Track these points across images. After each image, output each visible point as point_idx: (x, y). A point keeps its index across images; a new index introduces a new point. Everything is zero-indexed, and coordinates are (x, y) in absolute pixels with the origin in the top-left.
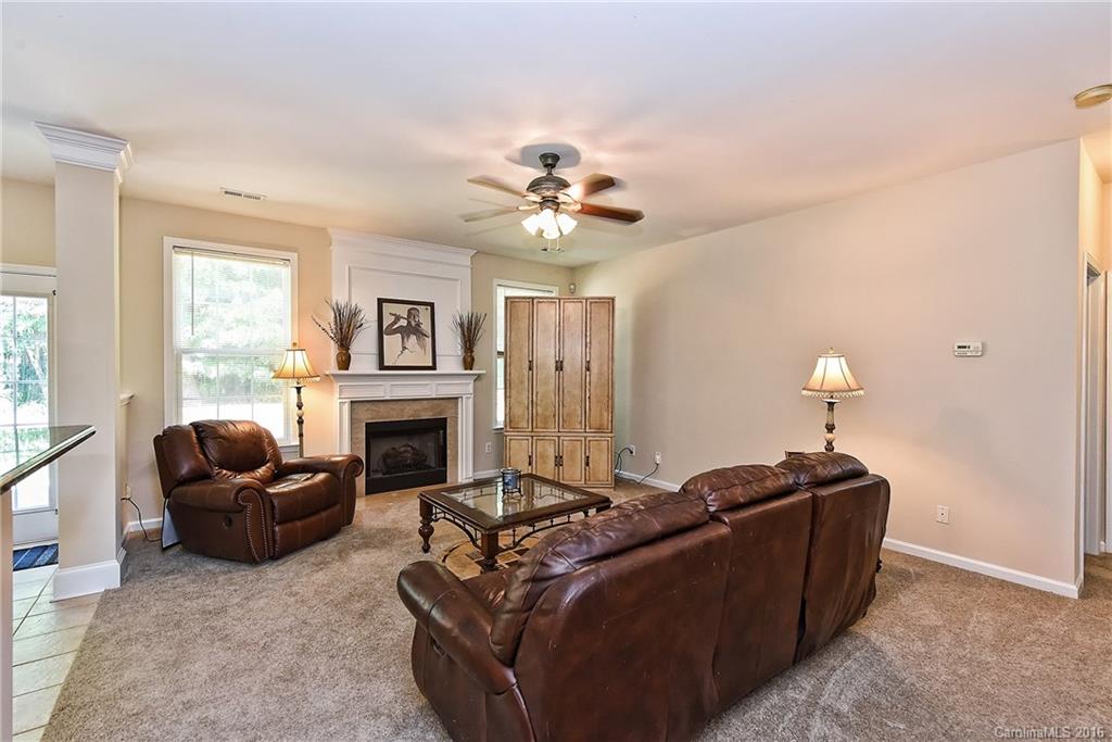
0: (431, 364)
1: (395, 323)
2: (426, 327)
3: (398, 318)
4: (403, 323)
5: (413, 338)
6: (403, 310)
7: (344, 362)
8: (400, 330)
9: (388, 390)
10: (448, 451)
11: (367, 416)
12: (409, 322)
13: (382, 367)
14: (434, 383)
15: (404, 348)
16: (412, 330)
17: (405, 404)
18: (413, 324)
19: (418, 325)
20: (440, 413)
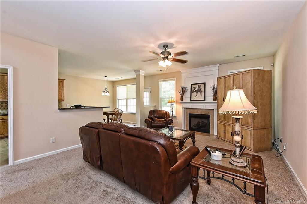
0: (203, 100)
1: (194, 89)
2: (203, 90)
3: (195, 88)
4: (197, 89)
5: (199, 93)
6: (197, 86)
7: (182, 99)
8: (196, 91)
9: (192, 106)
10: (211, 125)
11: (189, 112)
12: (198, 89)
13: (191, 101)
14: (204, 105)
15: (196, 96)
16: (199, 91)
17: (198, 110)
18: (199, 89)
19: (200, 89)
20: (208, 113)
